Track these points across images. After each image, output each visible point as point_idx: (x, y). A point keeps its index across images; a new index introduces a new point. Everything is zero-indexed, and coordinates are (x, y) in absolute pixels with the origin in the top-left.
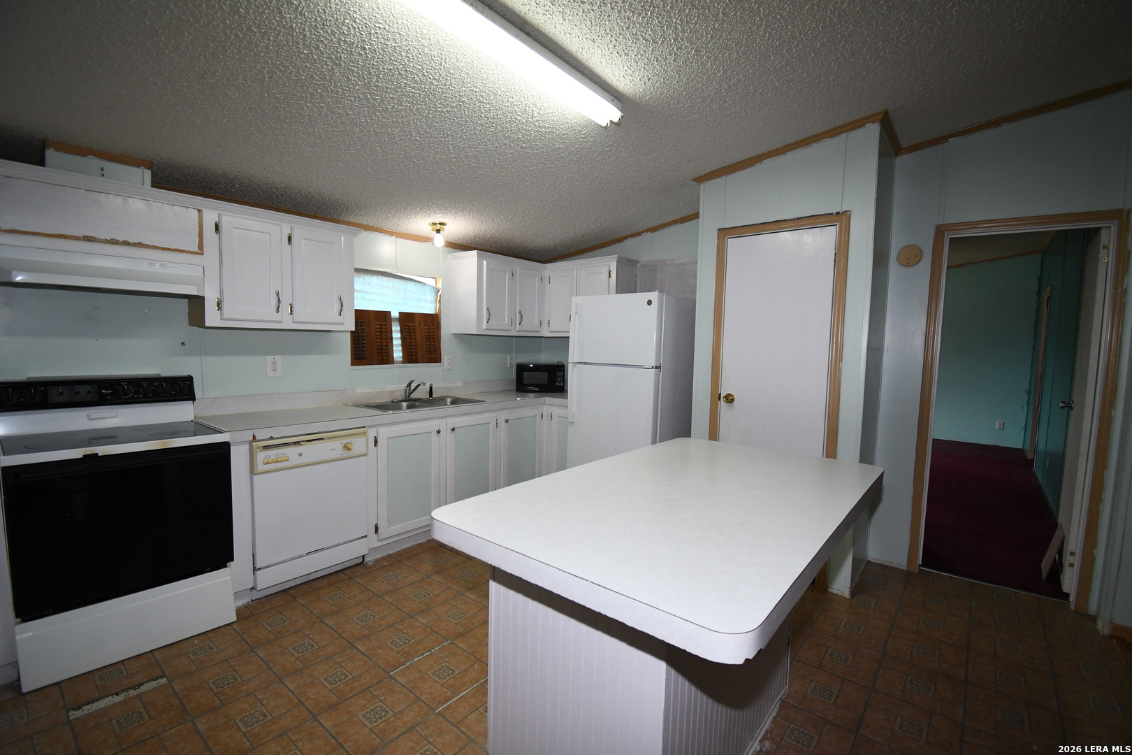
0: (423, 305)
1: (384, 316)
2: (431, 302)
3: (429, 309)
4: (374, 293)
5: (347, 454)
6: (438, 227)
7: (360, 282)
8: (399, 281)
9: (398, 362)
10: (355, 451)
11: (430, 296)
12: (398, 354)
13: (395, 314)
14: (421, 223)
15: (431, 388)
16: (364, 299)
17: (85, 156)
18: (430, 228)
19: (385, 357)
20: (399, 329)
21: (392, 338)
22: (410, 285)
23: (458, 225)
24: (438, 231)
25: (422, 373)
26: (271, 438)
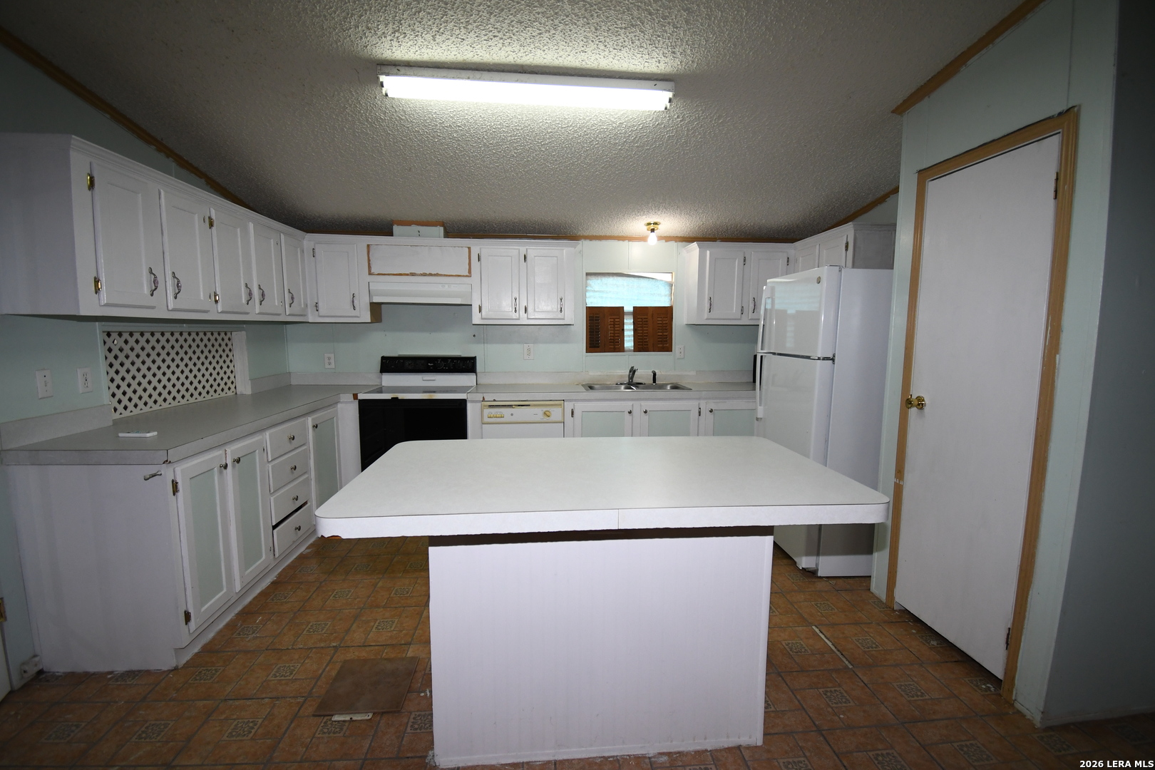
0: (658, 299)
1: (617, 312)
2: (666, 296)
3: (664, 302)
4: (610, 292)
5: (546, 419)
6: (652, 226)
7: (595, 283)
8: (633, 279)
9: (630, 351)
10: (552, 418)
11: (665, 291)
12: (629, 342)
13: (628, 308)
14: (637, 225)
15: (655, 375)
16: (602, 297)
17: (410, 225)
18: (646, 228)
19: (615, 345)
20: (632, 321)
21: (623, 330)
22: (643, 282)
23: (671, 223)
24: (653, 230)
25: (647, 363)
26: (494, 400)
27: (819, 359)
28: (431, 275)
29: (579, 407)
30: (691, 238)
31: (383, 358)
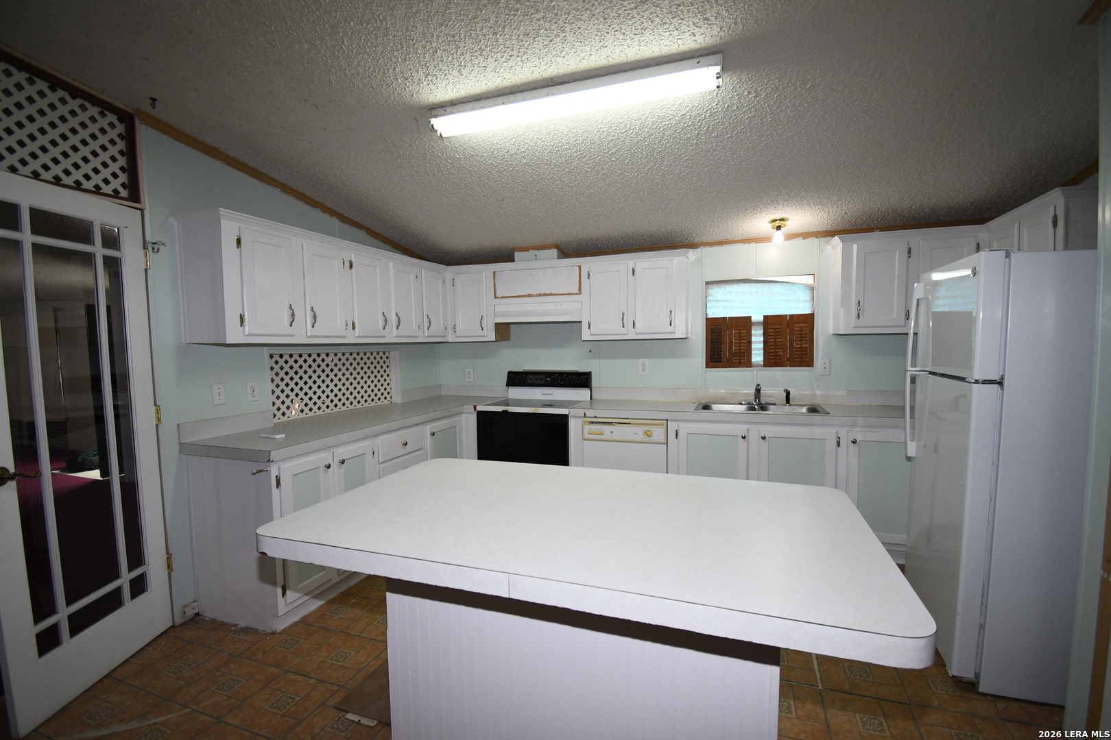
0: (793, 304)
1: (744, 324)
2: (805, 301)
3: (803, 308)
4: (735, 300)
5: (646, 439)
6: (777, 223)
7: (717, 293)
8: (762, 284)
9: (759, 366)
10: (654, 439)
11: (804, 296)
12: (757, 356)
13: (757, 317)
14: (760, 223)
15: (788, 393)
16: (726, 307)
17: (528, 251)
18: (770, 225)
19: (741, 359)
20: (762, 331)
21: (750, 342)
22: (774, 287)
23: (800, 217)
24: (779, 228)
25: (777, 380)
26: (595, 417)
27: (977, 382)
28: (545, 295)
29: (684, 428)
30: (830, 232)
31: (510, 373)
